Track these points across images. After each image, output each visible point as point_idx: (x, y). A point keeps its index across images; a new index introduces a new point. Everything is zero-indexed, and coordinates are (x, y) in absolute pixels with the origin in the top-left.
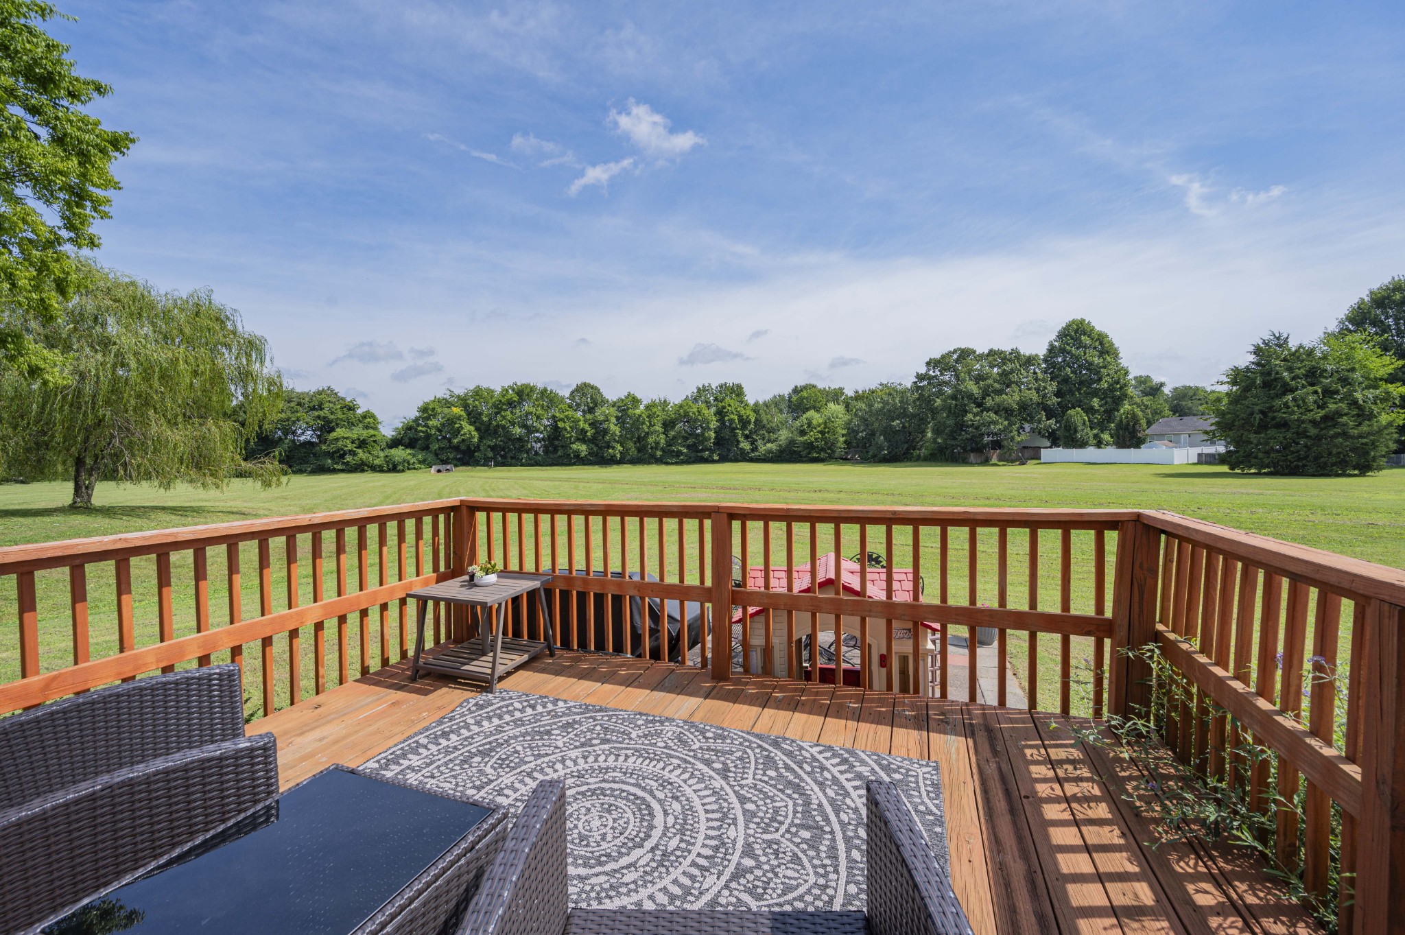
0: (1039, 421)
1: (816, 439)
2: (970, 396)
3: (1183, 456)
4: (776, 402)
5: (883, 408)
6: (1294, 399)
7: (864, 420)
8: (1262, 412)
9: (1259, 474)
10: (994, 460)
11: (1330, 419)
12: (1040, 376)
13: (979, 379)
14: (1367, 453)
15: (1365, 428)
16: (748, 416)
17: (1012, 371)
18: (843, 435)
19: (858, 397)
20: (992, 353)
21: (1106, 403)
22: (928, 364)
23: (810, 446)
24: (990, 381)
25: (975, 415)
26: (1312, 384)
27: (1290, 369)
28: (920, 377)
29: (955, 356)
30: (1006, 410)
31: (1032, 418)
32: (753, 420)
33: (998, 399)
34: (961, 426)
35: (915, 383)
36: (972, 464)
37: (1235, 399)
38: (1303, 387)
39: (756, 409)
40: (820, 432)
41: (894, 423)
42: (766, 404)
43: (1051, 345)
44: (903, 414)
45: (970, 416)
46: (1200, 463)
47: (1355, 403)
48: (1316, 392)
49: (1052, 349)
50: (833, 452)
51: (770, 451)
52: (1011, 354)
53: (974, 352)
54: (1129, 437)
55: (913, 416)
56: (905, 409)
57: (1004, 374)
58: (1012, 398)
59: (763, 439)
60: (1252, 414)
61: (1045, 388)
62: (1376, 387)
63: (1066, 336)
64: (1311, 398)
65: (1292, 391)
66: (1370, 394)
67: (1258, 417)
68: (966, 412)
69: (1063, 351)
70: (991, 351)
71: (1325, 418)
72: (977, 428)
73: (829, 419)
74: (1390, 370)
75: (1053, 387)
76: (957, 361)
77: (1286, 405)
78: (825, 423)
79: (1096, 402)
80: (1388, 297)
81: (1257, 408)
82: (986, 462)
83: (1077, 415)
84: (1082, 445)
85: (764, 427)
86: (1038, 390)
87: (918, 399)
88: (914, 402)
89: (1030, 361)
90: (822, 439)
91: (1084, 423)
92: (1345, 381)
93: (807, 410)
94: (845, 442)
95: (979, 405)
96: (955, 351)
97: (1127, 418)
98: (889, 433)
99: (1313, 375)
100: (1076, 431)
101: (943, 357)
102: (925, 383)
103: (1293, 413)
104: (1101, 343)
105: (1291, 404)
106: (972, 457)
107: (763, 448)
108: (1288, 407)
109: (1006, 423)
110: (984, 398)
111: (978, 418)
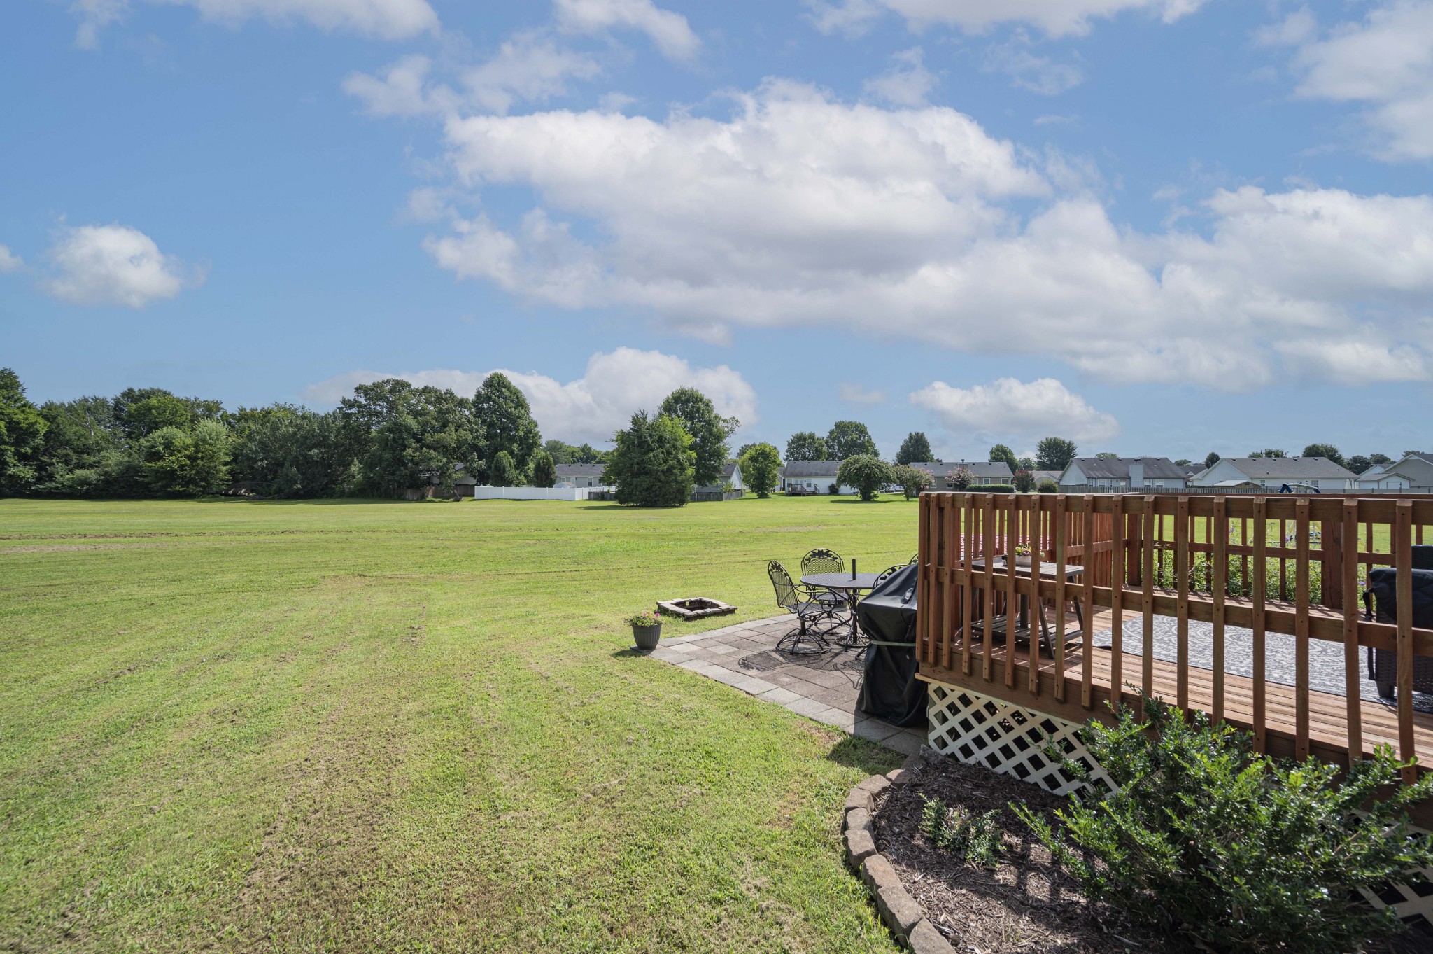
0: (473, 460)
1: (182, 467)
2: (409, 429)
3: (581, 494)
4: (90, 408)
5: (295, 434)
6: (654, 456)
7: (263, 445)
8: (638, 463)
9: (633, 507)
10: (430, 498)
11: (670, 470)
12: (473, 419)
13: (416, 414)
14: (684, 493)
15: (683, 477)
16: (31, 425)
17: (448, 411)
18: (226, 464)
19: (244, 417)
20: (426, 390)
21: (522, 449)
22: (357, 390)
23: (170, 476)
24: (429, 418)
25: (415, 450)
26: (661, 447)
27: (650, 435)
28: (348, 404)
29: (388, 387)
30: (445, 447)
31: (466, 457)
32: (43, 432)
33: (437, 436)
34: (400, 461)
35: (340, 409)
36: (409, 501)
37: (622, 454)
38: (658, 449)
39: (49, 413)
40: (188, 457)
41: (312, 453)
42: (71, 409)
43: (478, 391)
44: (322, 442)
45: (409, 451)
46: (590, 499)
47: (678, 461)
48: (662, 452)
49: (479, 396)
50: (209, 485)
51: (85, 482)
52: (446, 394)
53: (409, 386)
54: (544, 478)
55: (336, 445)
56: (326, 438)
57: (440, 412)
58: (450, 436)
59: (66, 463)
60: (632, 464)
61: (477, 431)
62: (685, 452)
63: (491, 386)
64: (661, 456)
65: (653, 450)
66: (685, 456)
67: (636, 466)
68: (404, 447)
69: (488, 398)
70: (426, 387)
71: (668, 469)
72: (417, 464)
73: (204, 441)
74: (690, 442)
75: (483, 430)
76: (391, 391)
77: (650, 458)
78: (196, 445)
79: (515, 447)
80: (679, 398)
81: (636, 460)
82: (422, 499)
83: (504, 457)
84: (508, 483)
85: (67, 443)
86: (471, 431)
87: (344, 427)
88: (338, 430)
89: (462, 403)
90: (192, 467)
91: (510, 465)
92: (674, 447)
93: (156, 426)
94: (230, 472)
95: (418, 441)
96: (388, 382)
97: (543, 462)
98: (305, 464)
99: (661, 441)
100: (504, 471)
101: (376, 386)
102: (354, 410)
103: (654, 465)
104: (518, 398)
105: (652, 459)
106: (409, 494)
107: (63, 475)
108: (651, 461)
109: (445, 460)
110: (423, 434)
111: (418, 453)
